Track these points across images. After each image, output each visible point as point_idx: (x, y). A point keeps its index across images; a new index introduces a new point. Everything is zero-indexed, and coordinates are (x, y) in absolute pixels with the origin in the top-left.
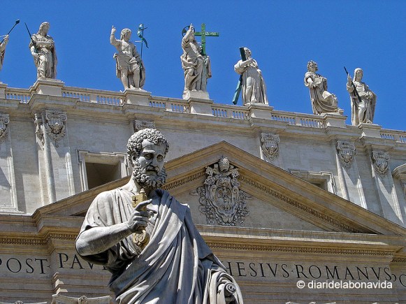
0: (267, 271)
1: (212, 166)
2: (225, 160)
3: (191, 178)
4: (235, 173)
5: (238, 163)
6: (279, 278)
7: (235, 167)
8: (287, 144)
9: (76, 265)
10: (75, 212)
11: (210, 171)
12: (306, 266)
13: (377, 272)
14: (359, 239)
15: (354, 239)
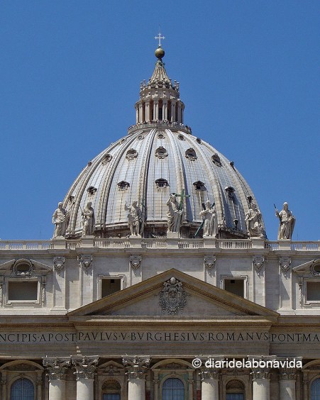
0: (191, 337)
1: (166, 281)
2: (172, 279)
3: (155, 288)
4: (180, 284)
5: (180, 279)
6: (198, 341)
7: (179, 281)
8: (223, 259)
9: (87, 338)
10: (86, 313)
11: (166, 284)
12: (215, 333)
13: (259, 335)
14: (247, 319)
15: (244, 319)
